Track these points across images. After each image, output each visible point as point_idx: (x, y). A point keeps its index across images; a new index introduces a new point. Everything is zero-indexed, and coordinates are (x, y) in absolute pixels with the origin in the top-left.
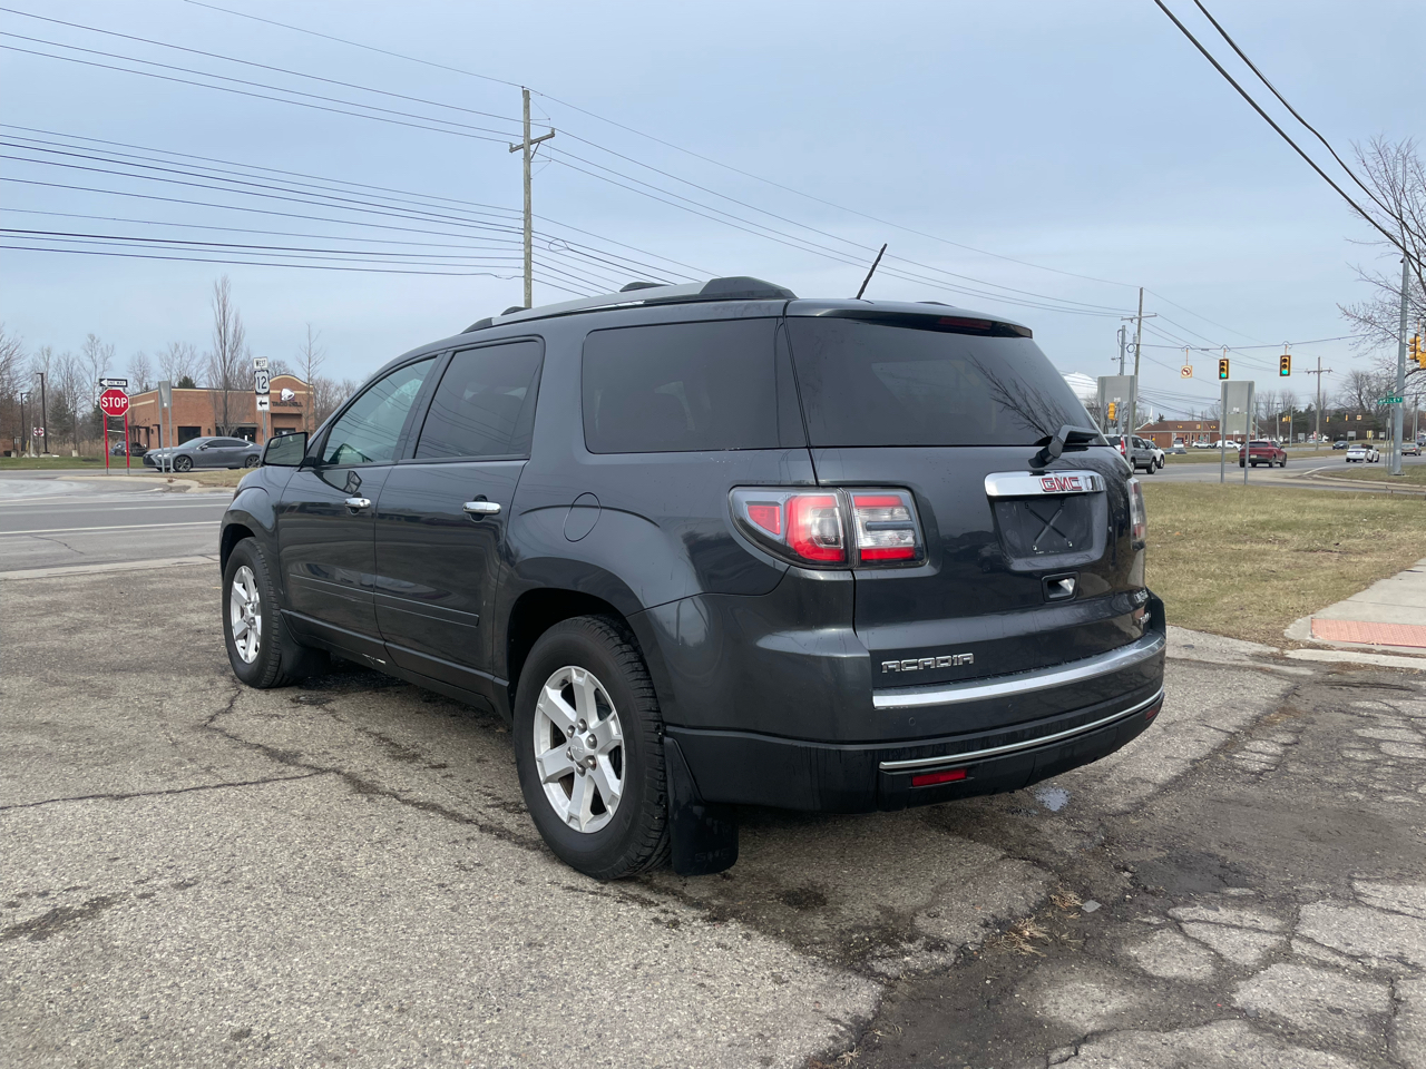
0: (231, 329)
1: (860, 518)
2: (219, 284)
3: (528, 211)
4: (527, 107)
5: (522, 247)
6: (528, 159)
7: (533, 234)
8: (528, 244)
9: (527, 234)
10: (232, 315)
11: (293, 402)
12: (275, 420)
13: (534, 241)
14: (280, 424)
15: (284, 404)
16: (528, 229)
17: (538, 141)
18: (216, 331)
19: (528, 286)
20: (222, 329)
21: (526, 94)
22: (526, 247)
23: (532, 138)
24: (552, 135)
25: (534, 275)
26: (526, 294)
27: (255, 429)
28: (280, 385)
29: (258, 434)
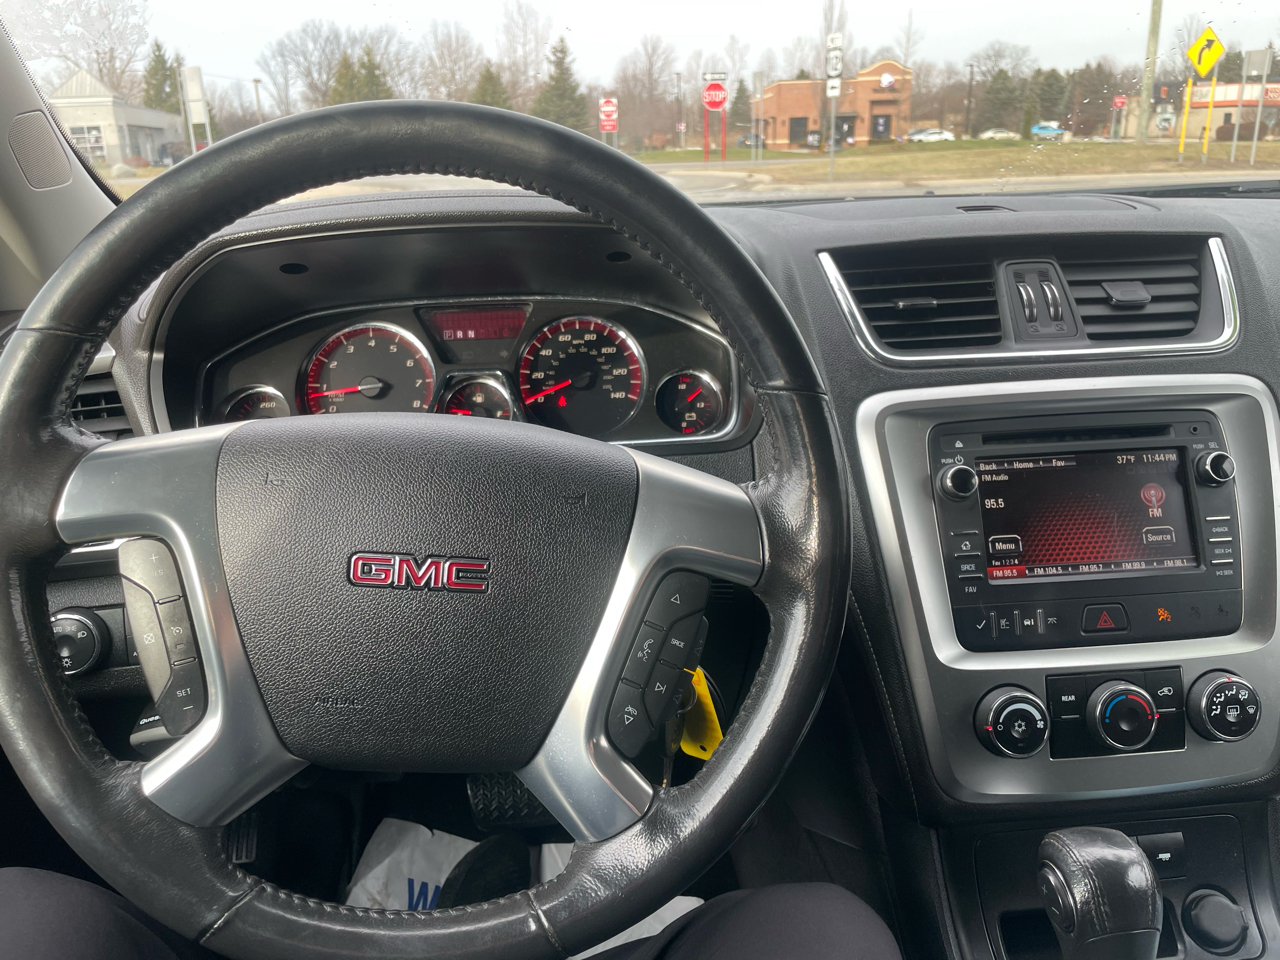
11: (891, 88)
12: (875, 108)
14: (878, 111)
15: (883, 90)
28: (879, 71)
29: (858, 123)
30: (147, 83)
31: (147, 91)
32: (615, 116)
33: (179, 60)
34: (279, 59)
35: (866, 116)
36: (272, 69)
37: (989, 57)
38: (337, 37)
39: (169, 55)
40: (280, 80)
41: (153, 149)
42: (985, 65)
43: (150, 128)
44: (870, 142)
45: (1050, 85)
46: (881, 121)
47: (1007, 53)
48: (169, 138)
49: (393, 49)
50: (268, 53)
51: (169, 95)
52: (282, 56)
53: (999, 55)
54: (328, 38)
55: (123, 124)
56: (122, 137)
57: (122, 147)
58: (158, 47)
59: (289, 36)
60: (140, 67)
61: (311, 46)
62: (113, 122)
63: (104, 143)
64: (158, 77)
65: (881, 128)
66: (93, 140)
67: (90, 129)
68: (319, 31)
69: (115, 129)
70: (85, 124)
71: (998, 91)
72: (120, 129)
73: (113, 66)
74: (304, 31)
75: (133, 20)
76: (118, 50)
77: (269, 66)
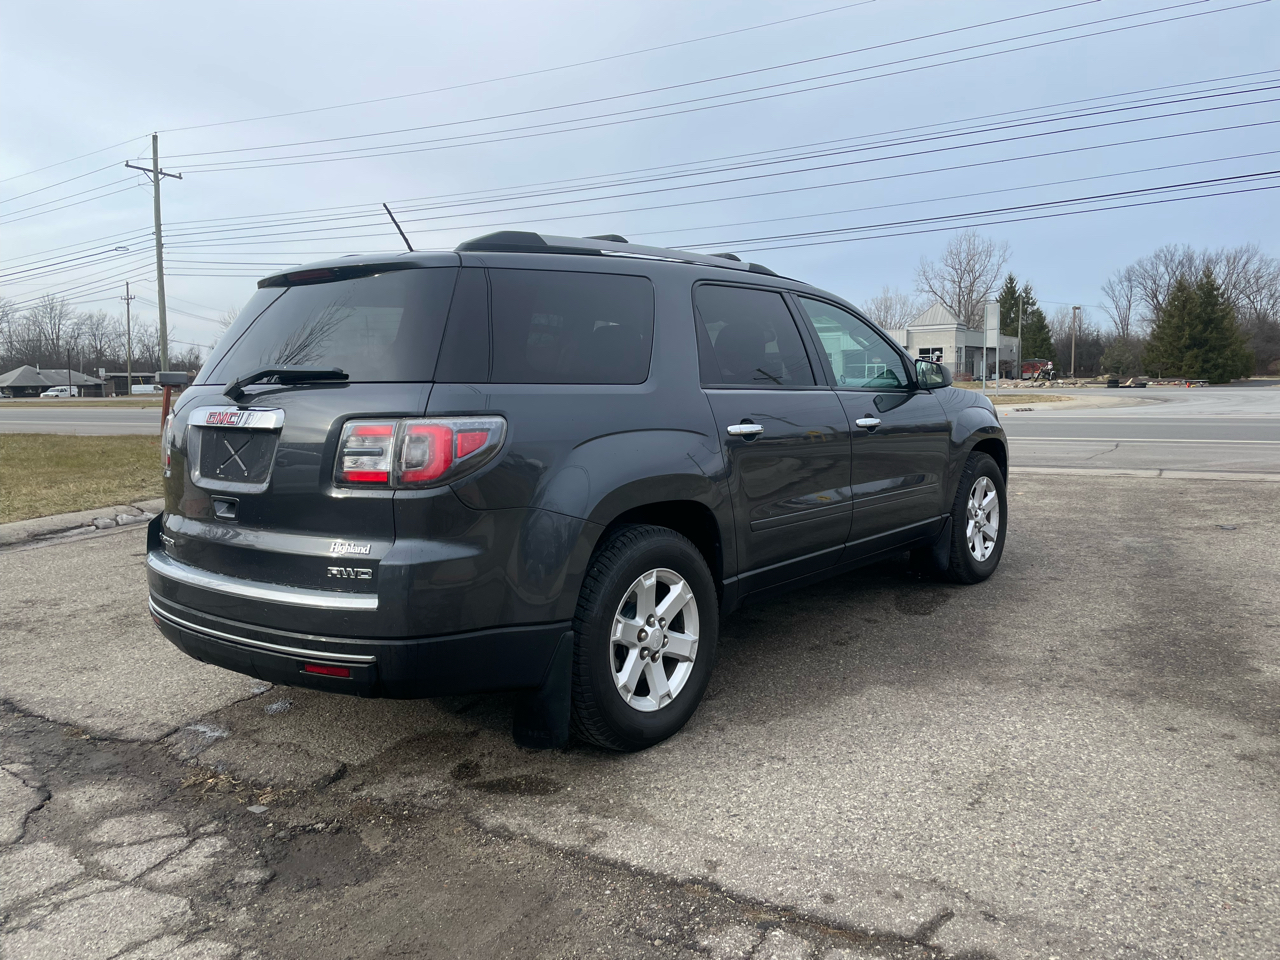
33: (1027, 291)
34: (1126, 284)
36: (1117, 293)
38: (1191, 259)
39: (1019, 287)
40: (1124, 303)
43: (987, 349)
49: (1252, 267)
50: (1114, 279)
51: (1012, 320)
52: (1130, 280)
54: (1180, 263)
55: (962, 345)
56: (959, 357)
58: (1011, 280)
59: (1140, 263)
61: (1162, 269)
62: (953, 345)
63: (943, 362)
66: (935, 359)
67: (934, 350)
68: (1173, 256)
69: (954, 350)
70: (931, 346)
72: (959, 350)
74: (1157, 256)
75: (994, 260)
76: (978, 284)
77: (1113, 291)
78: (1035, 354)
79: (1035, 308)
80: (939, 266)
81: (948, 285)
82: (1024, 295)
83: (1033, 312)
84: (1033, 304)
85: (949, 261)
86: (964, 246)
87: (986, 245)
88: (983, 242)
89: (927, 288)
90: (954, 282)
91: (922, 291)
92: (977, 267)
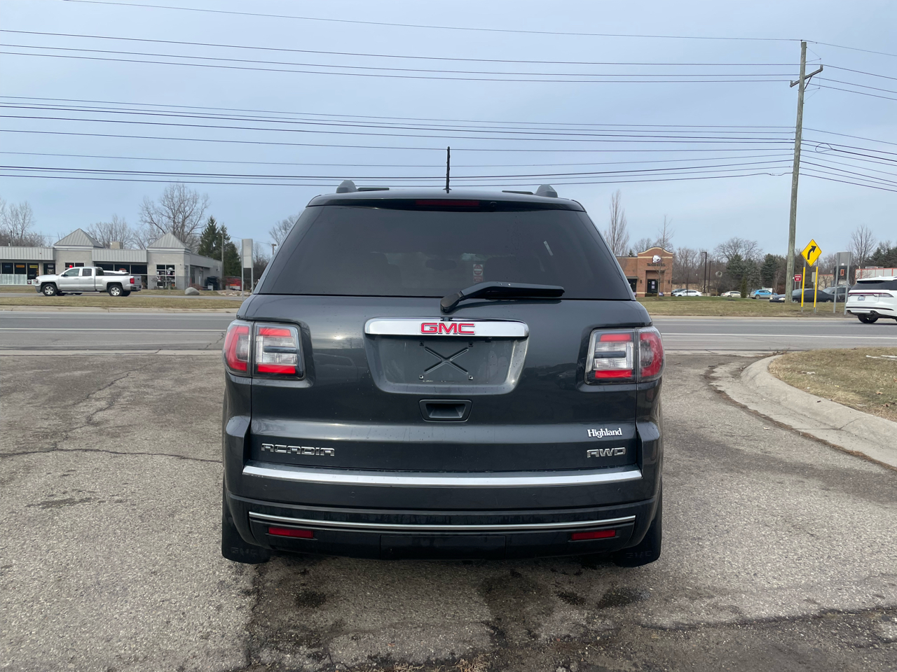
0: (619, 221)
1: (261, 342)
2: (615, 196)
3: (799, 127)
4: (804, 53)
5: (793, 152)
6: (802, 90)
7: (802, 142)
8: (798, 150)
9: (798, 142)
10: (620, 213)
11: (659, 263)
12: (648, 275)
13: (802, 147)
14: (651, 277)
15: (654, 264)
16: (799, 138)
17: (811, 76)
18: (611, 223)
19: (795, 179)
20: (614, 222)
21: (804, 45)
22: (796, 152)
23: (807, 74)
24: (821, 70)
25: (801, 171)
26: (793, 184)
27: (636, 280)
28: (652, 253)
29: (638, 283)
30: (202, 241)
31: (201, 246)
32: (482, 274)
33: (223, 229)
34: (283, 231)
35: (644, 280)
36: (278, 237)
37: (730, 247)
39: (218, 226)
41: (202, 280)
42: (728, 251)
43: (202, 267)
44: (646, 295)
45: (769, 266)
46: (653, 283)
47: (742, 245)
48: (212, 274)
50: (277, 227)
51: (215, 249)
52: (285, 229)
53: (736, 245)
55: (188, 265)
56: (186, 272)
57: (186, 277)
58: (212, 221)
59: (290, 219)
60: (199, 232)
62: (182, 263)
63: (175, 275)
64: (209, 238)
65: (653, 287)
66: (169, 273)
67: (168, 266)
69: (183, 267)
70: (165, 264)
71: (734, 268)
72: (186, 267)
73: (183, 230)
75: (199, 205)
76: (187, 221)
77: (276, 235)
78: (231, 273)
79: (230, 241)
80: (158, 205)
81: (165, 219)
82: (221, 232)
83: (228, 245)
84: (228, 239)
85: (166, 202)
86: (176, 193)
87: (192, 194)
88: (190, 192)
89: (149, 220)
90: (169, 218)
91: (146, 221)
92: (187, 208)
